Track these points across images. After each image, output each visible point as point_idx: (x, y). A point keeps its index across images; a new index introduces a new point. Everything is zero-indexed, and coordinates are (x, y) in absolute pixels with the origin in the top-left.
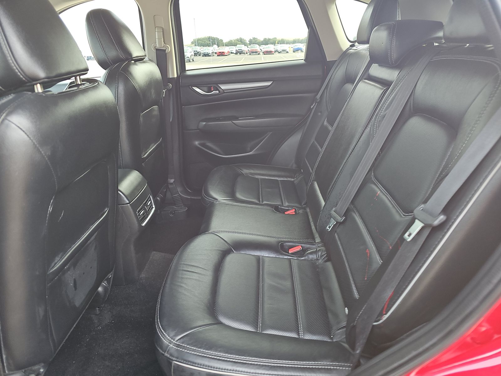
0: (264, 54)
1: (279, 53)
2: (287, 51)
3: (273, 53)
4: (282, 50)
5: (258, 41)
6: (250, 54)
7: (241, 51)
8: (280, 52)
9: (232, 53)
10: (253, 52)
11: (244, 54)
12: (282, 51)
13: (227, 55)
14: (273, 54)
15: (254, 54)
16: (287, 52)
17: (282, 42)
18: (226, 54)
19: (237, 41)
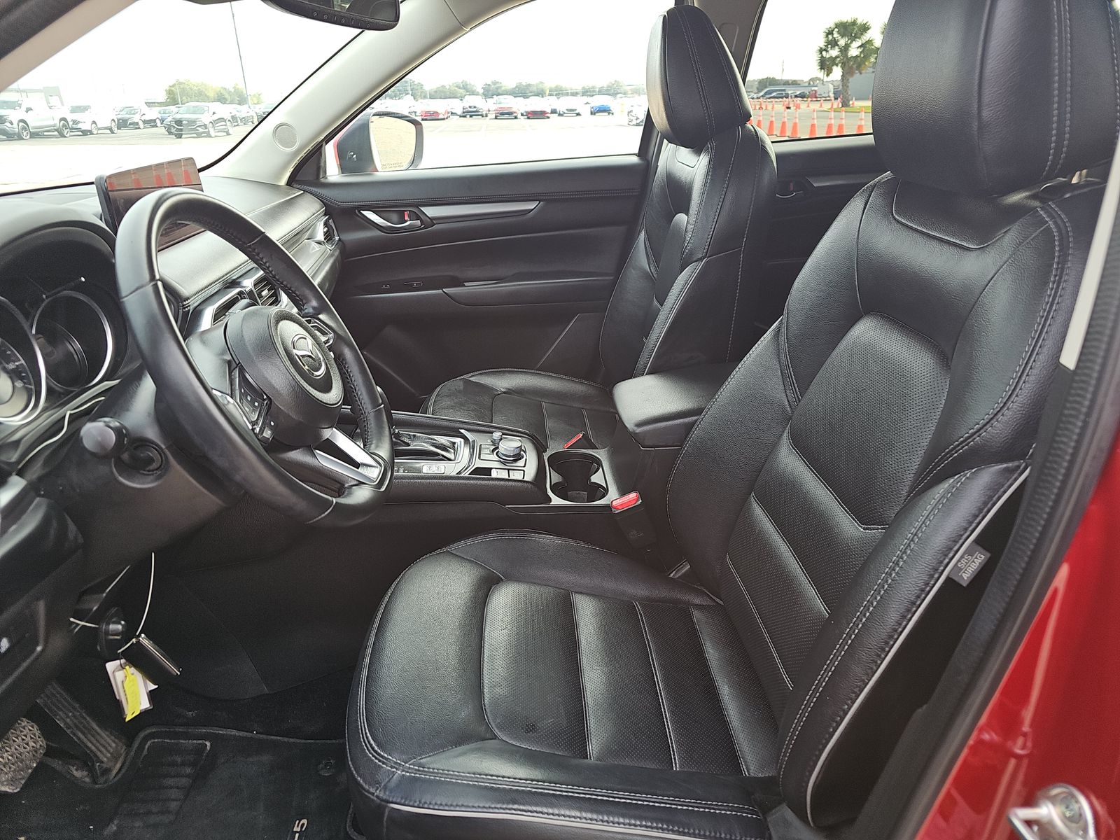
0: (528, 118)
1: (560, 115)
2: (577, 112)
3: (548, 115)
4: (567, 110)
5: (503, 88)
6: (496, 118)
7: (474, 109)
8: (561, 113)
9: (452, 114)
10: (502, 114)
11: (483, 116)
12: (566, 112)
13: (444, 119)
14: (548, 118)
15: (506, 116)
16: (578, 114)
17: (559, 92)
18: (443, 117)
19: (457, 87)
